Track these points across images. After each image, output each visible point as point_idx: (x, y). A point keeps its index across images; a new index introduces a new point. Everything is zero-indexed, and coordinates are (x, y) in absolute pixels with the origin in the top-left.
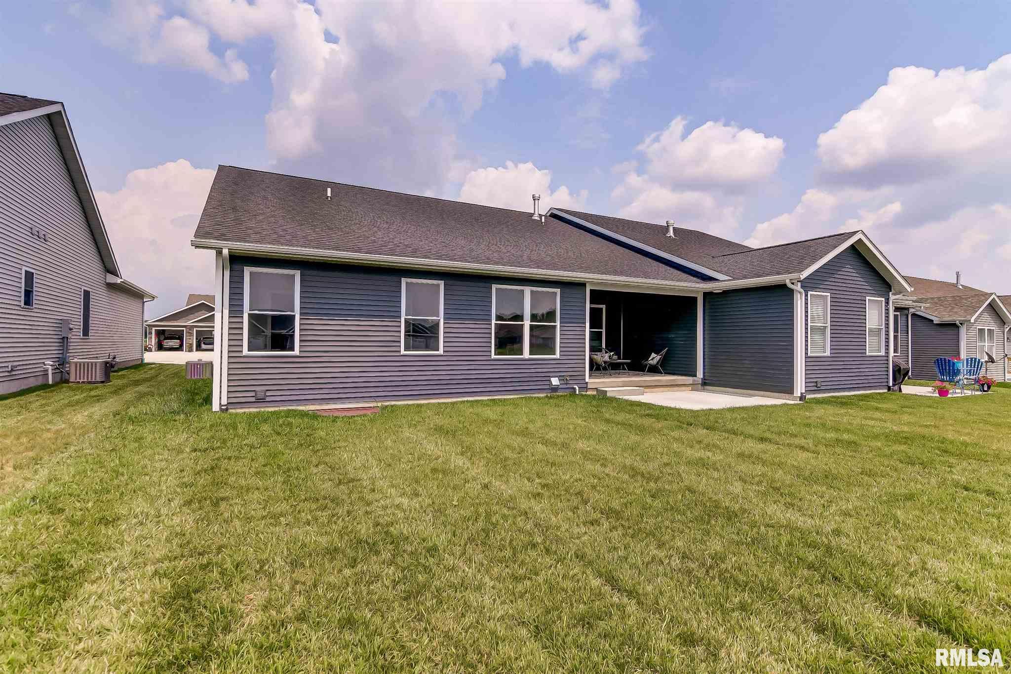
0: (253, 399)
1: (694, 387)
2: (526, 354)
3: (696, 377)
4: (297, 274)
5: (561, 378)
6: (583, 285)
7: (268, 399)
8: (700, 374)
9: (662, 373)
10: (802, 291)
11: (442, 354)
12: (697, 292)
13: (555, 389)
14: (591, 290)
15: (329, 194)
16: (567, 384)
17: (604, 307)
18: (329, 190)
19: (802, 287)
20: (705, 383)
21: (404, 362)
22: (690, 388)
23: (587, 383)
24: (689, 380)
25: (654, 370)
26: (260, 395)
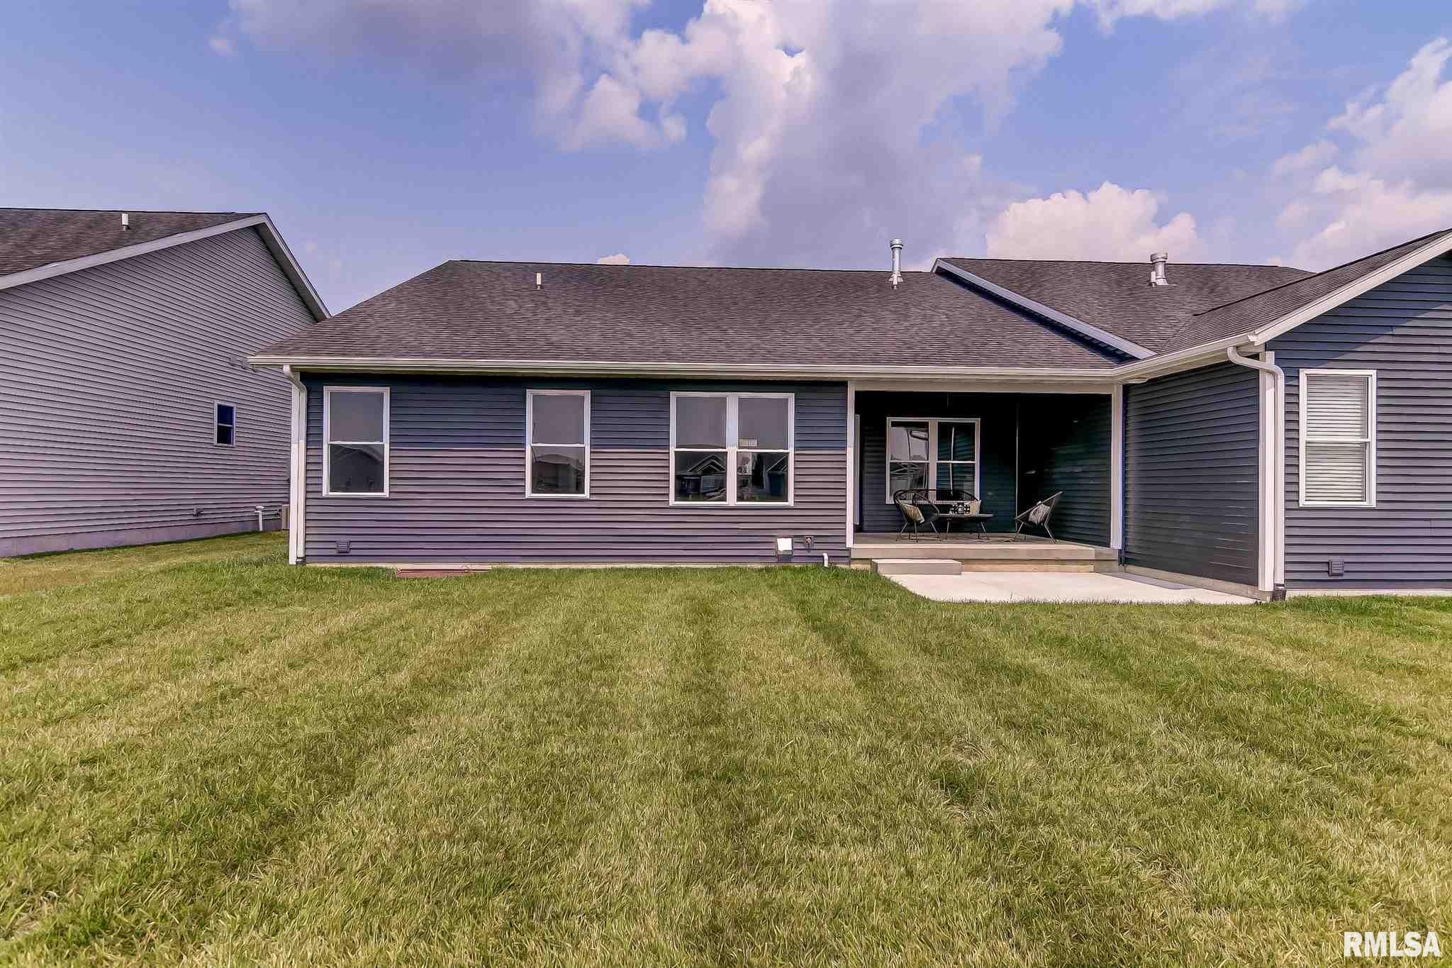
0: (335, 552)
1: (1100, 565)
2: (732, 499)
3: (1109, 547)
4: (386, 392)
5: (796, 540)
6: (842, 385)
7: (353, 552)
8: (1116, 542)
9: (1049, 537)
10: (1278, 369)
11: (588, 497)
12: (1111, 385)
13: (786, 558)
14: (857, 393)
15: (539, 282)
16: (808, 550)
17: (977, 422)
18: (539, 276)
19: (1278, 361)
20: (1126, 559)
21: (527, 508)
22: (1091, 567)
23: (849, 550)
24: (1089, 551)
25: (1034, 531)
26: (344, 547)
